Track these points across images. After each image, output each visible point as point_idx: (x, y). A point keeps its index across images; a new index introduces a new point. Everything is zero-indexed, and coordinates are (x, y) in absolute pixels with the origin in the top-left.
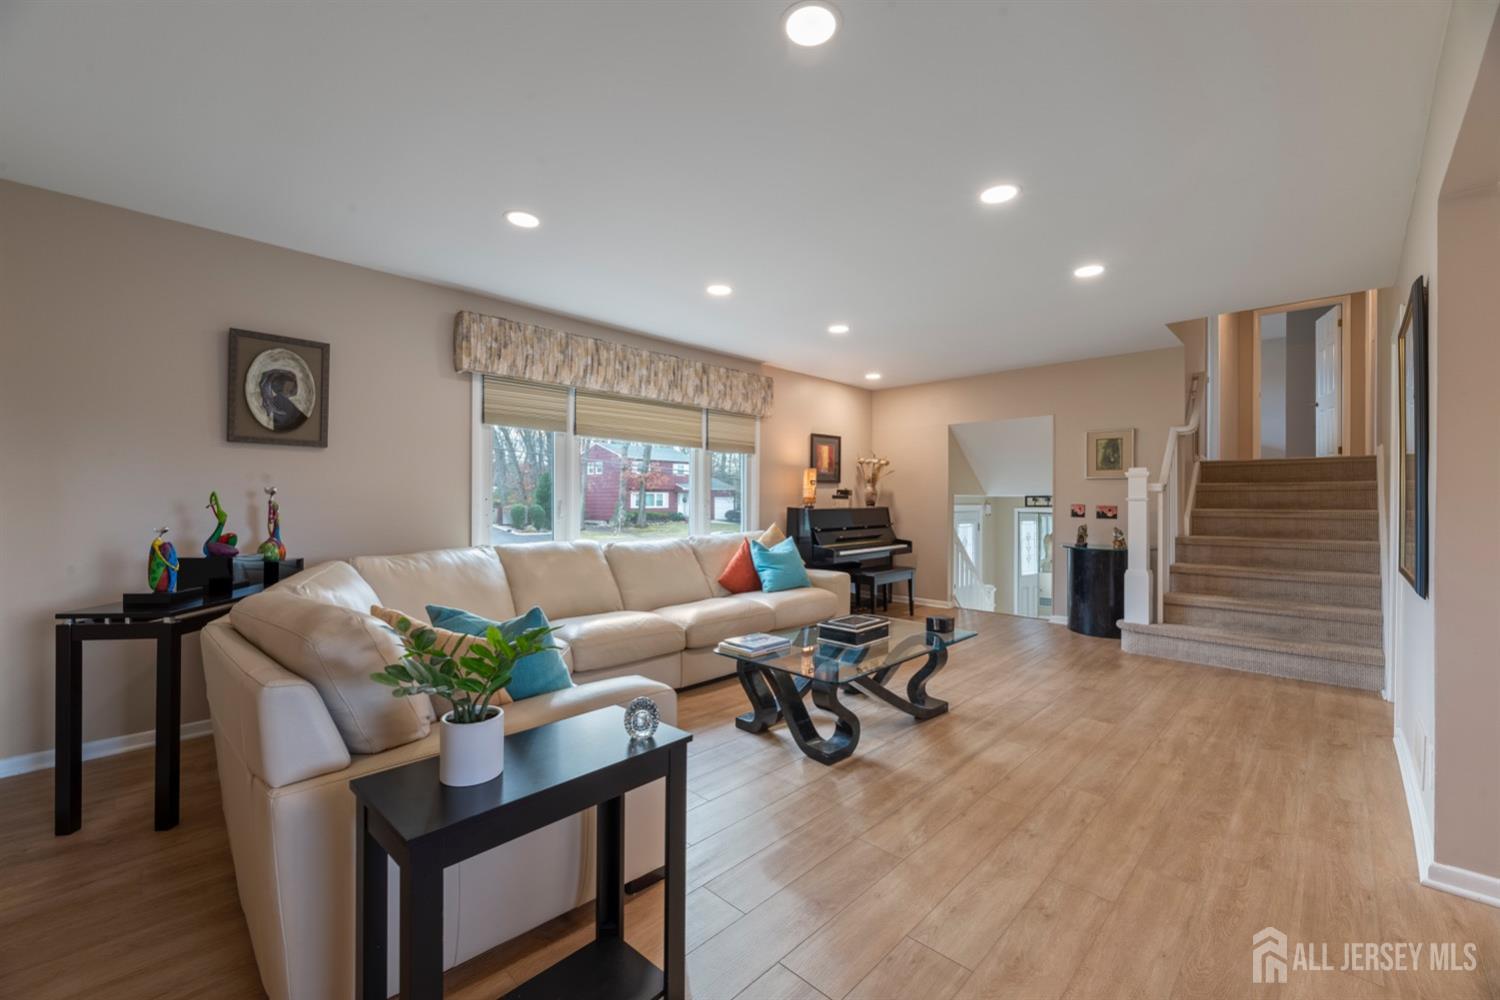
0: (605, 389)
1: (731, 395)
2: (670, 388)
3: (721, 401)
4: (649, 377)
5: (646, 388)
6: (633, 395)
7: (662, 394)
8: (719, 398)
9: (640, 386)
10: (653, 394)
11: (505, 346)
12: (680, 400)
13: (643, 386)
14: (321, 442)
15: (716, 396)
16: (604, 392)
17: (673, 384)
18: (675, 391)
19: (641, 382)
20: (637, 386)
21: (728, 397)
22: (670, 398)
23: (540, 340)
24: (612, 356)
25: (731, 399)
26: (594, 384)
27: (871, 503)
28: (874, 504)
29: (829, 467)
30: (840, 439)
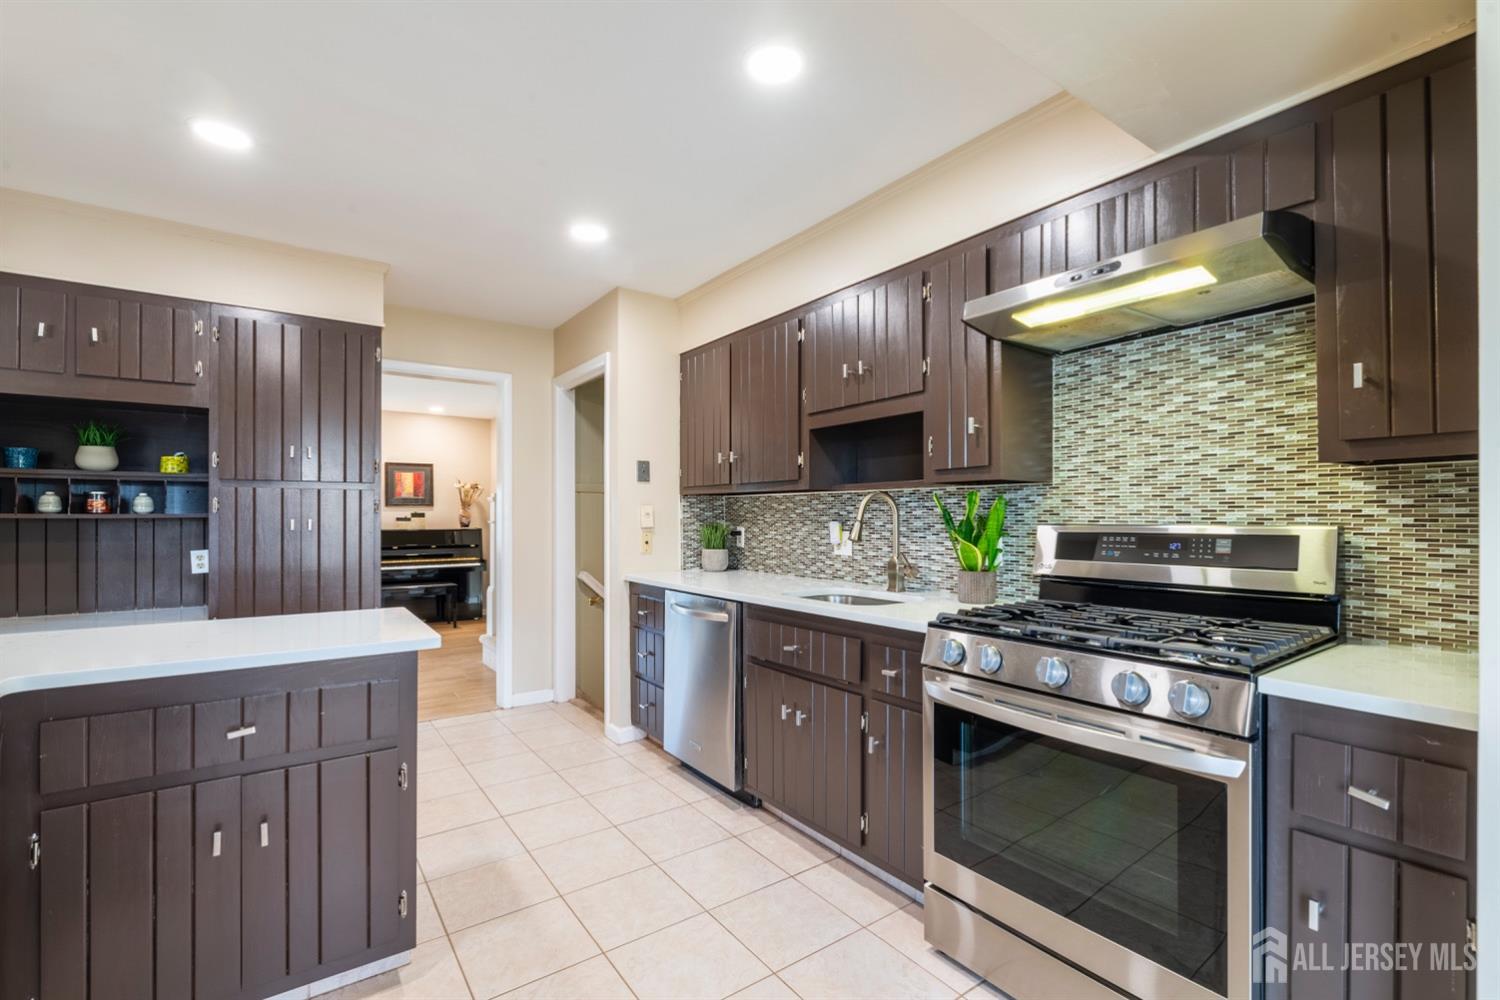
27: (463, 525)
28: (467, 526)
29: (416, 492)
30: (431, 466)
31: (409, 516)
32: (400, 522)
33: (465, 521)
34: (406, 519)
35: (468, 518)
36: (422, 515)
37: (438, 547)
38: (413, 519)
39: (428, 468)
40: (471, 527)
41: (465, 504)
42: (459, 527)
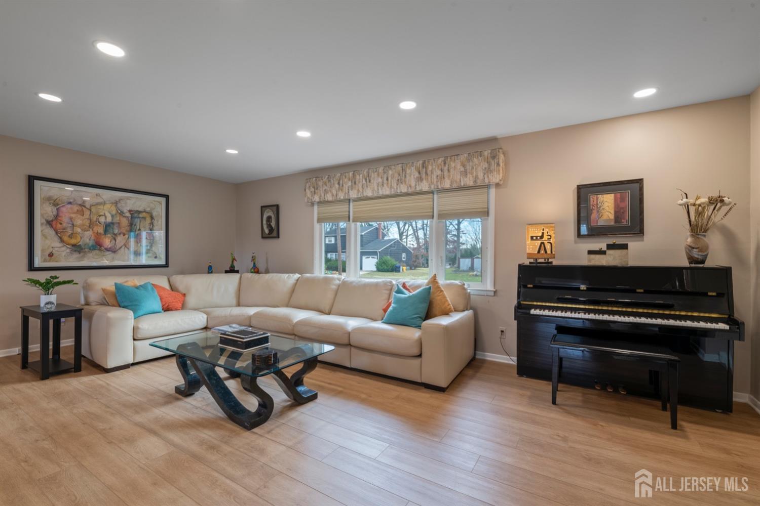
0: (360, 196)
1: (450, 176)
2: (397, 185)
3: (439, 183)
4: (383, 182)
5: (382, 189)
6: (375, 195)
7: (393, 190)
8: (437, 182)
9: (378, 189)
10: (387, 191)
11: (317, 189)
12: (406, 191)
13: (380, 188)
14: (278, 237)
15: (435, 180)
16: (360, 198)
17: (399, 182)
18: (402, 185)
19: (378, 186)
20: (376, 190)
21: (446, 178)
22: (399, 191)
23: (329, 181)
24: (361, 178)
25: (449, 178)
26: (353, 194)
27: (692, 260)
28: (703, 262)
29: (617, 218)
30: (640, 181)
31: (604, 248)
32: (593, 256)
33: (696, 254)
34: (601, 252)
35: (704, 249)
36: (625, 247)
37: (646, 292)
38: (609, 252)
39: (637, 185)
40: (709, 264)
41: (698, 229)
42: (685, 263)
